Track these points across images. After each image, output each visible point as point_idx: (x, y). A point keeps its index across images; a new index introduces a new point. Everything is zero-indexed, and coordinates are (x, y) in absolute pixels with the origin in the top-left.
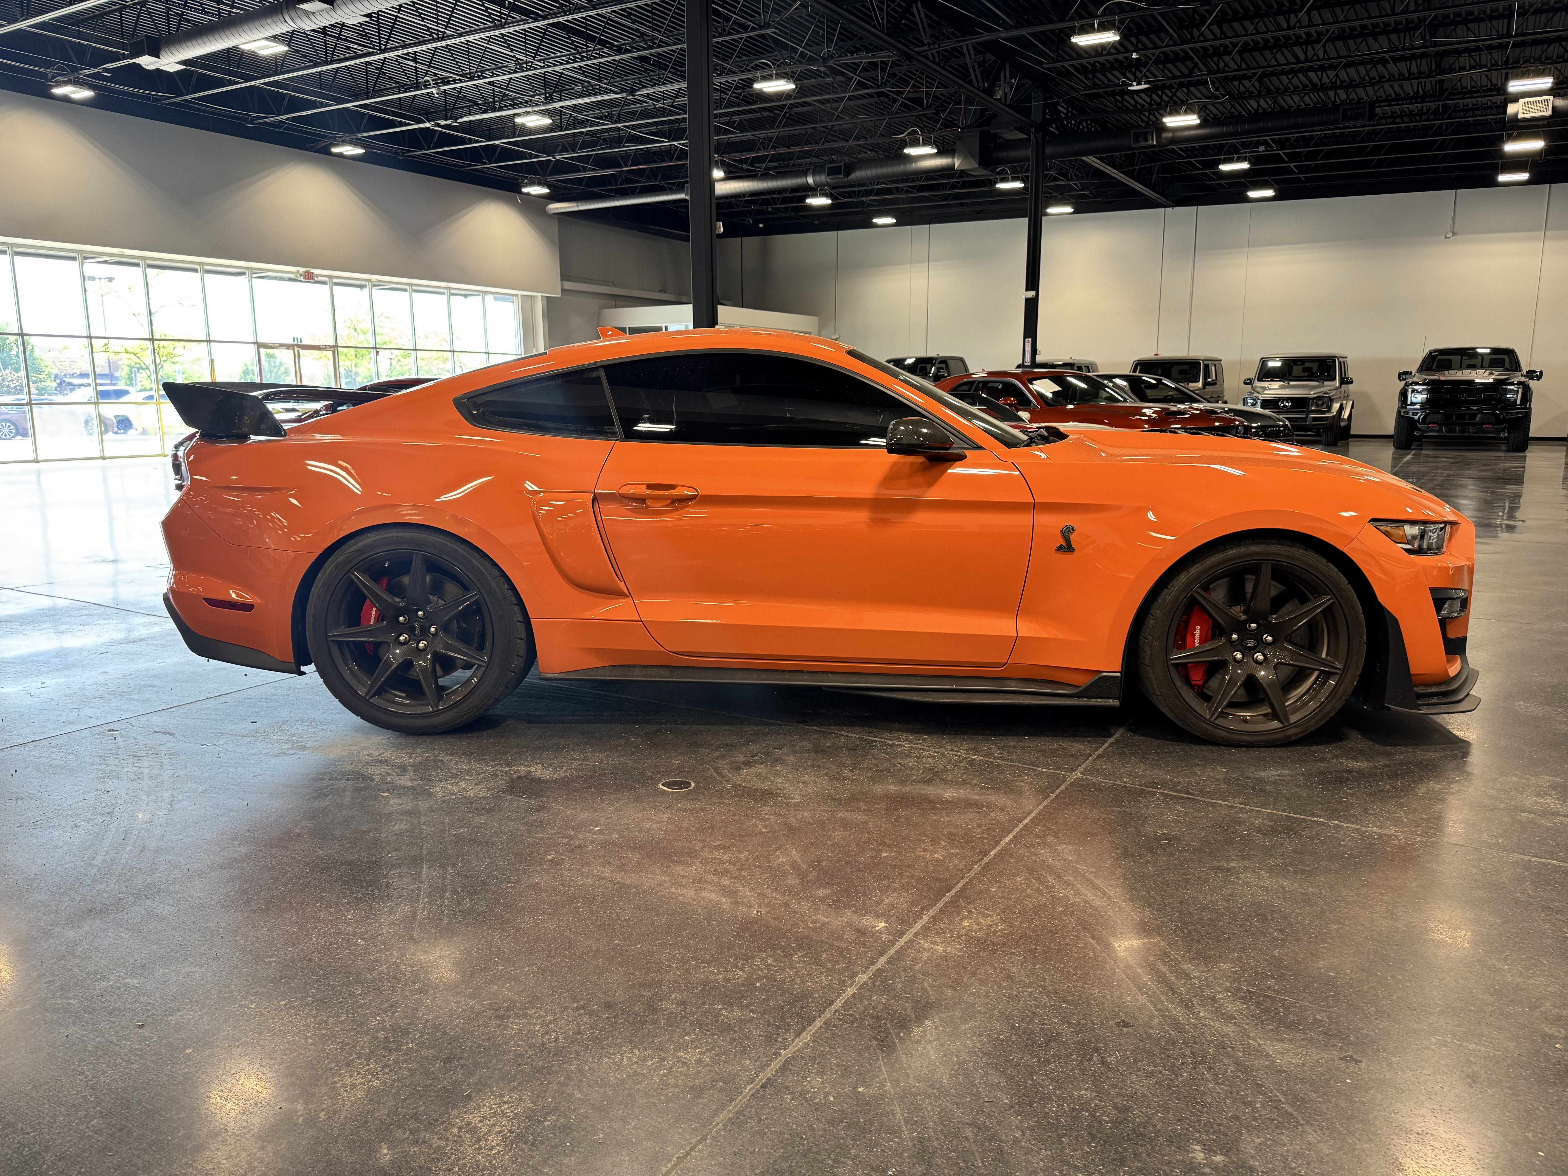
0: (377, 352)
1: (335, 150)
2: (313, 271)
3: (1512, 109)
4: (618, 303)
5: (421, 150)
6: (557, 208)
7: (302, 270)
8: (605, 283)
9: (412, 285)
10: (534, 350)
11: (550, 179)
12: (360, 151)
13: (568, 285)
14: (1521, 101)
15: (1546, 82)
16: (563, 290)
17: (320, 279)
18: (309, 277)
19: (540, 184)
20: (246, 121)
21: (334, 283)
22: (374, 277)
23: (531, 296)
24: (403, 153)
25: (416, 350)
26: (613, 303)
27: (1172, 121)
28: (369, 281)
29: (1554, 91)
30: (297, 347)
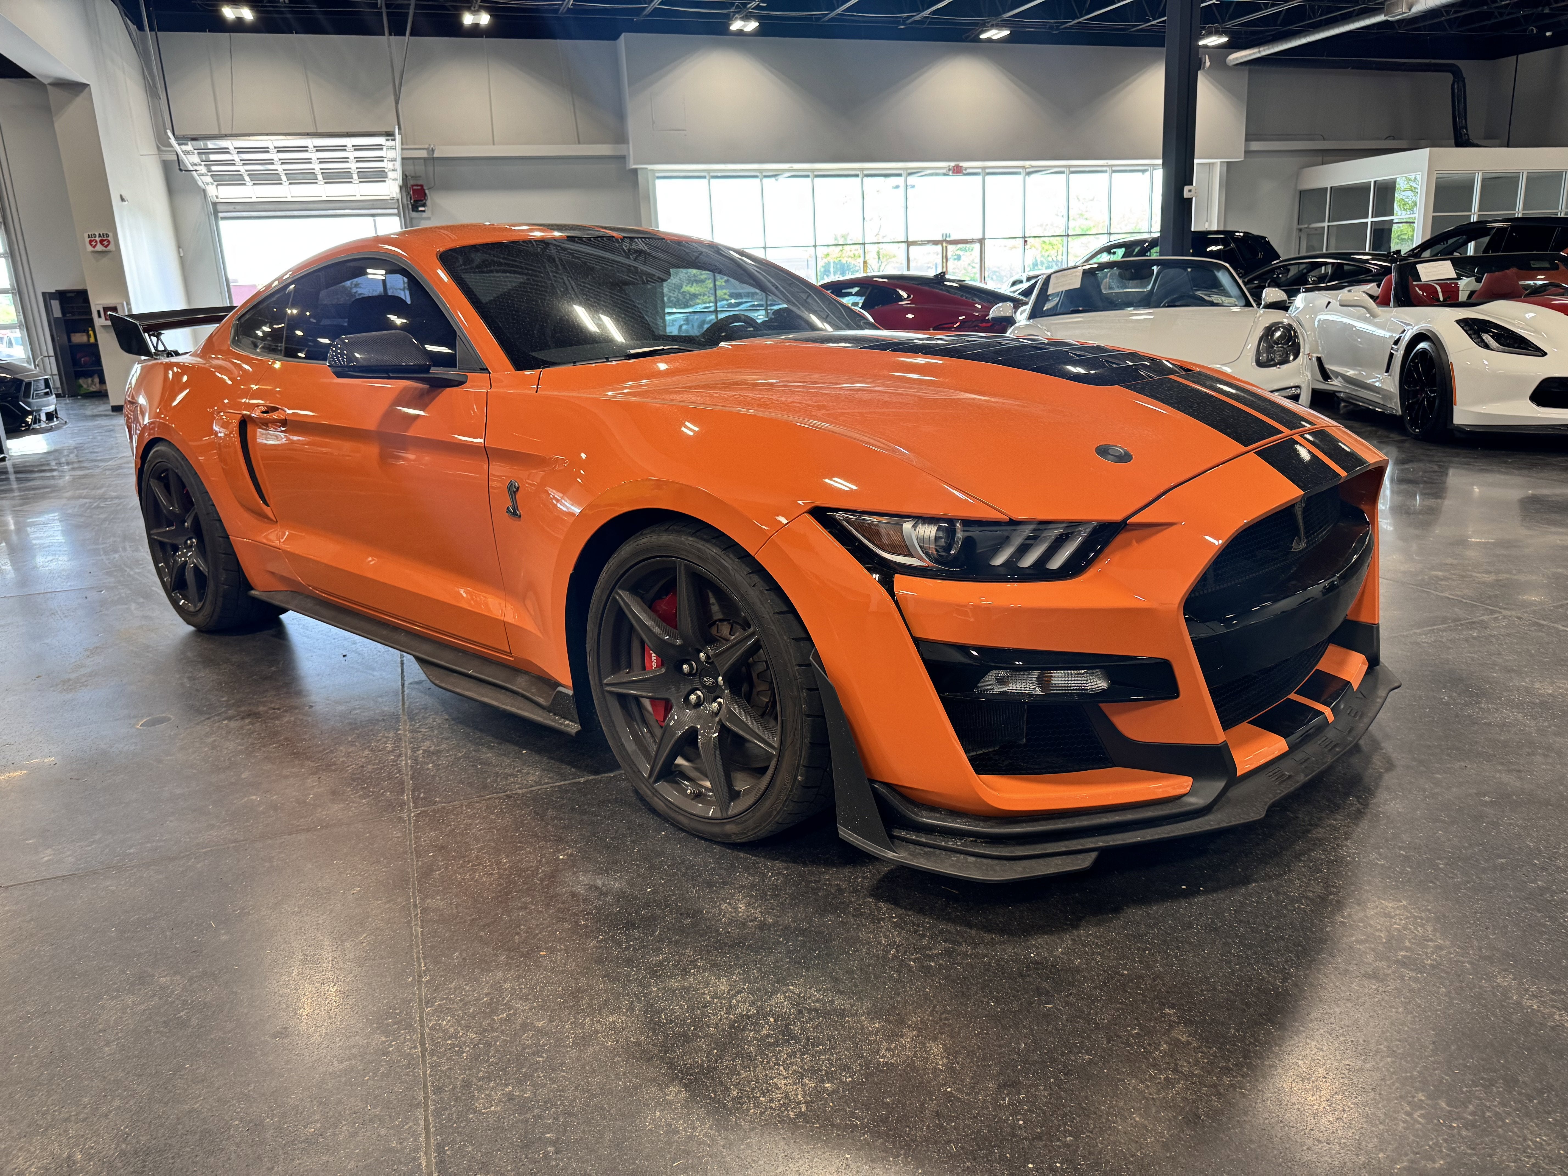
0: (1026, 241)
1: (983, 36)
2: (961, 164)
4: (1325, 159)
5: (1074, 19)
6: (1237, 59)
7: (952, 164)
8: (1311, 137)
9: (1069, 167)
10: (1207, 224)
11: (1230, 25)
12: (1006, 33)
13: (1255, 146)
16: (1246, 152)
17: (968, 171)
18: (957, 170)
19: (1219, 33)
20: (899, 23)
21: (987, 173)
22: (1027, 163)
23: (1209, 164)
24: (1058, 27)
25: (1068, 235)
26: (1320, 159)
28: (1024, 167)
30: (945, 242)
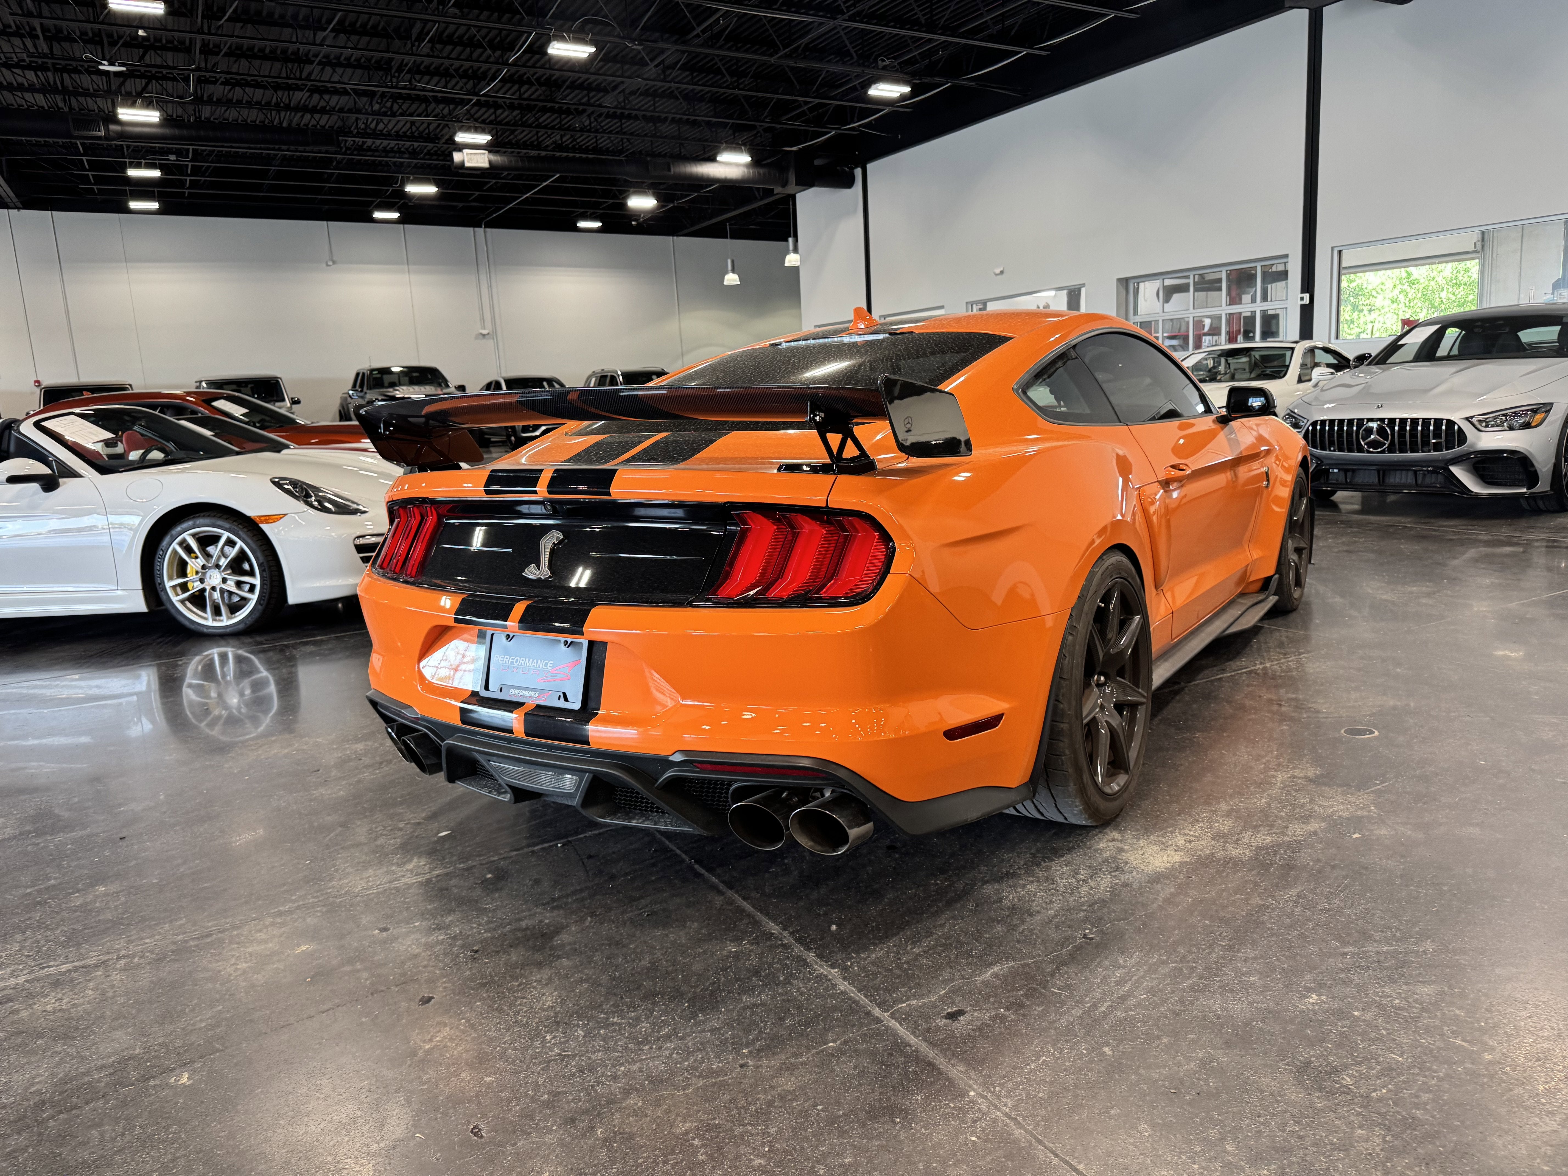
3: (457, 157)
14: (465, 151)
15: (484, 139)
27: (126, 114)
29: (489, 147)
